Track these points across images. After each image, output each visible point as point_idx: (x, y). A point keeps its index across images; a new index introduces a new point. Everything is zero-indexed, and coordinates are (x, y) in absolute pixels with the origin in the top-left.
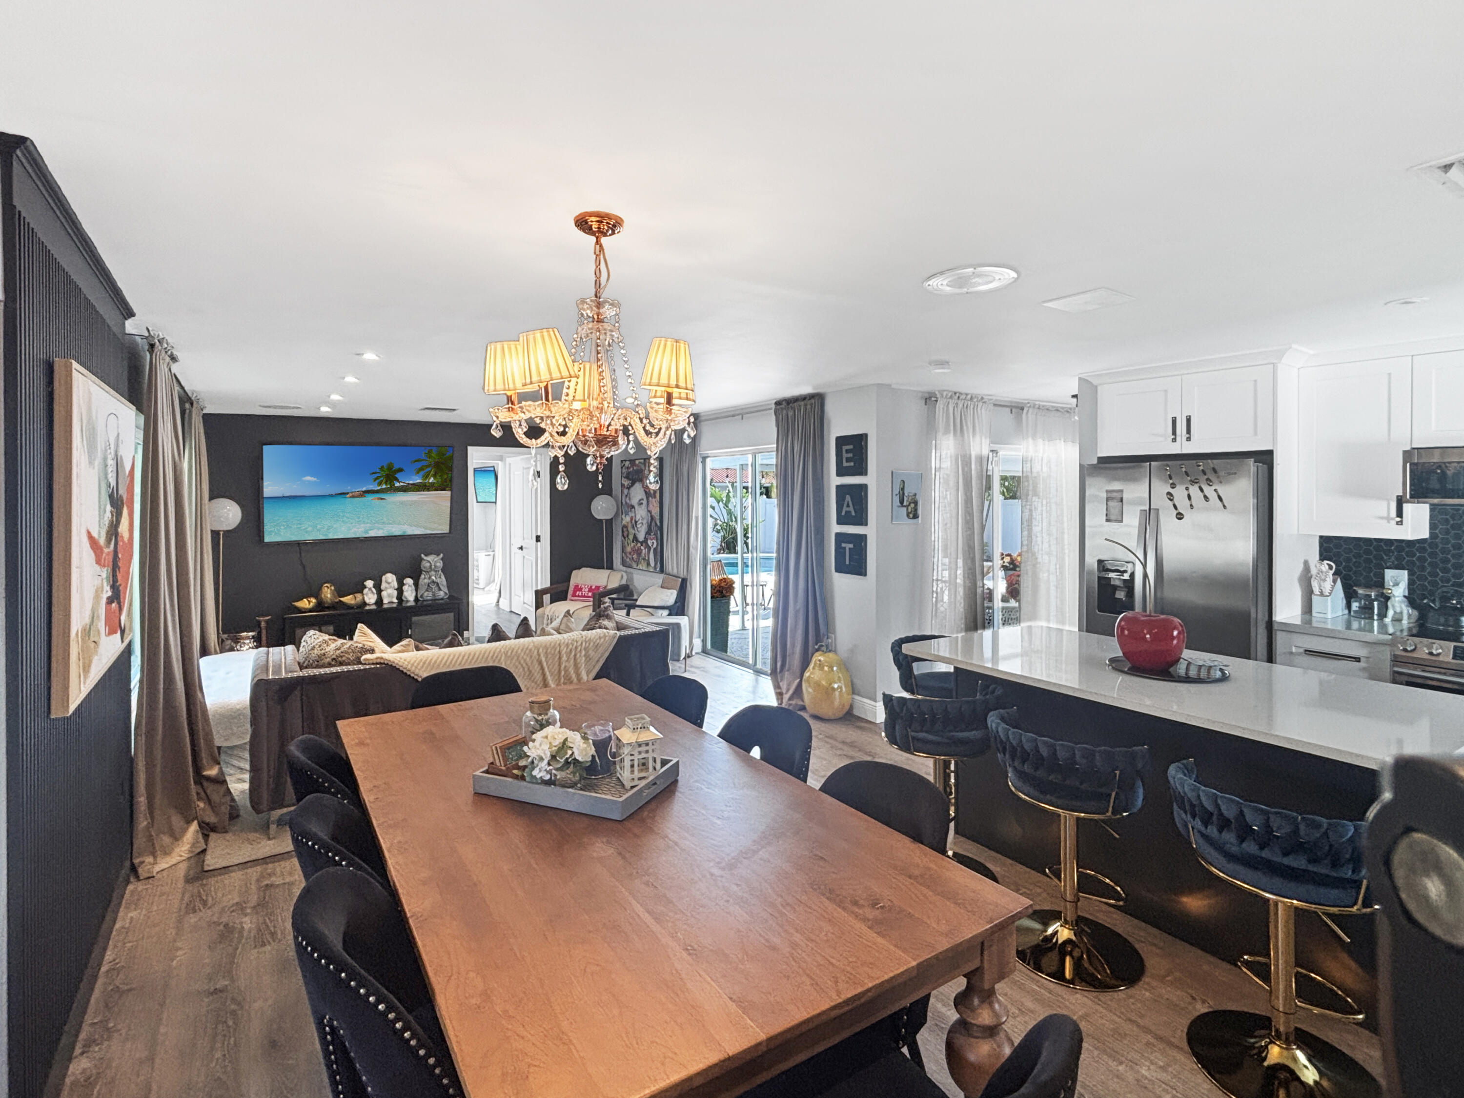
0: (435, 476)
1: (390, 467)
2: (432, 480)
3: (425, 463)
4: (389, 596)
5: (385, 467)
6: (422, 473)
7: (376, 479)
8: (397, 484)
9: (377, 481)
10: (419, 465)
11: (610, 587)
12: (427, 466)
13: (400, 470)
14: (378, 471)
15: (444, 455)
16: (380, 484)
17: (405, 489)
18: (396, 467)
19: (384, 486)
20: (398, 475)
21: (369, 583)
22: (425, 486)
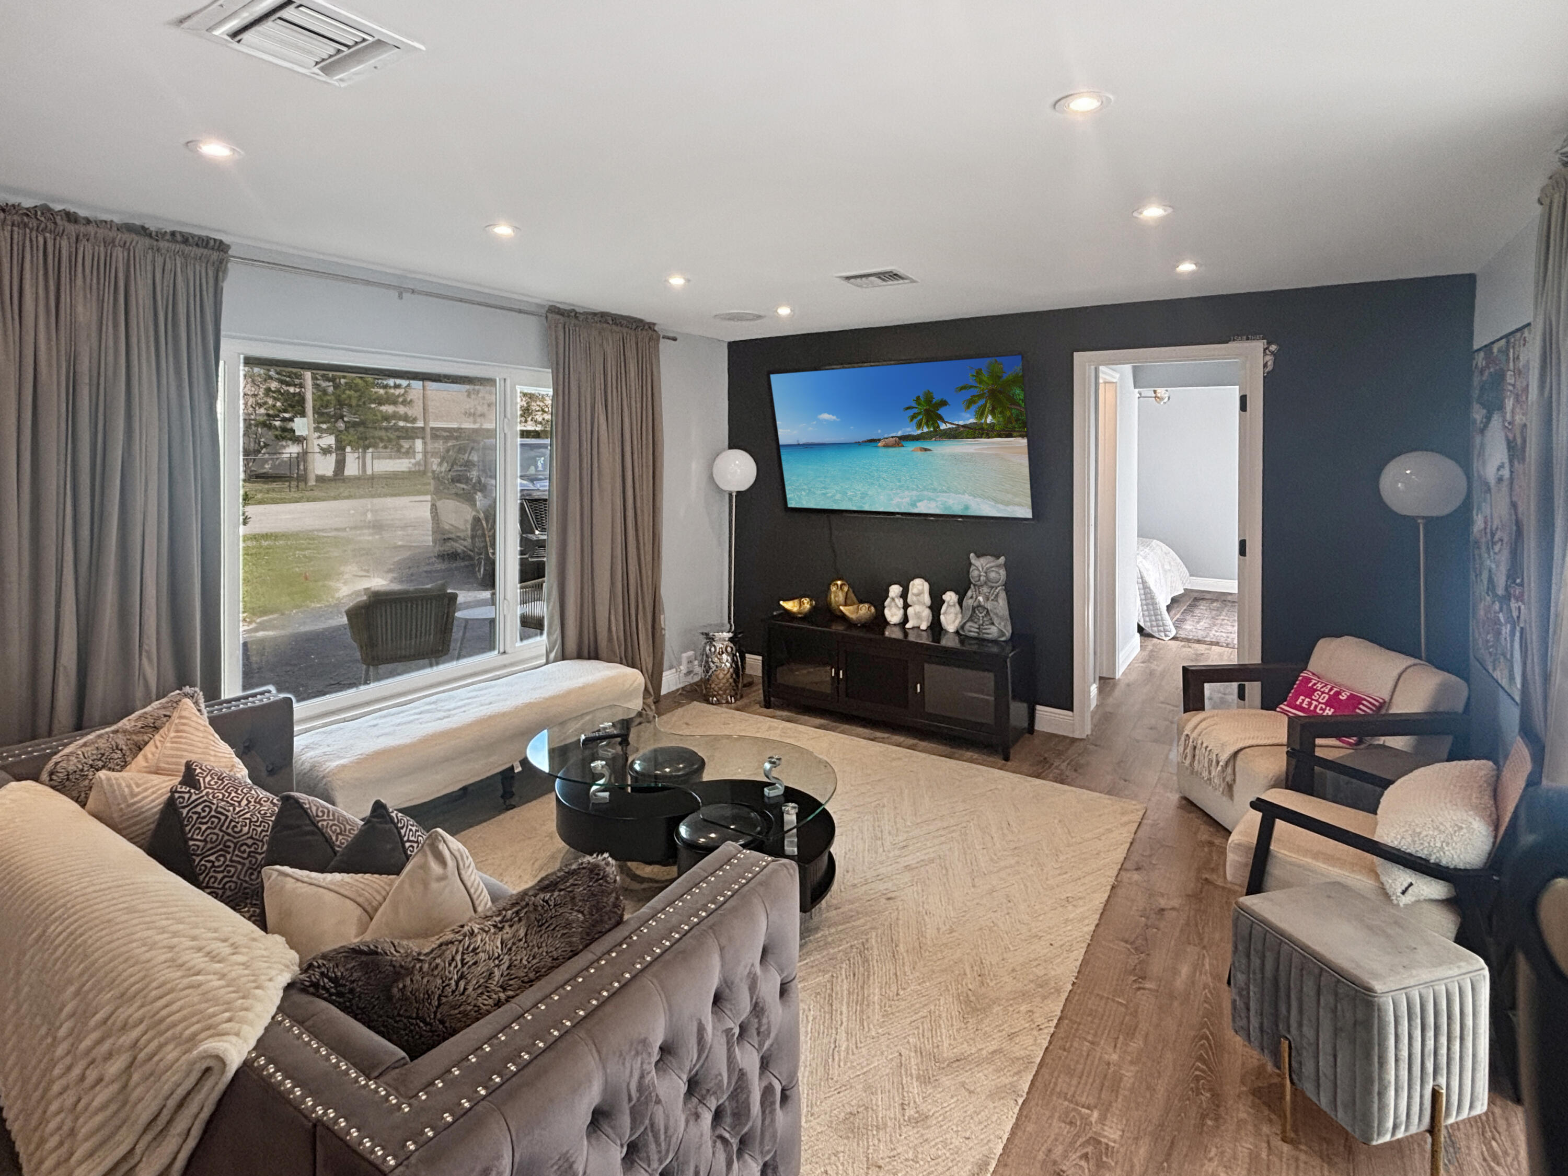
0: (992, 412)
1: (929, 399)
2: (989, 419)
3: (975, 392)
4: (918, 616)
5: (922, 399)
6: (974, 407)
7: (913, 418)
8: (943, 427)
9: (915, 421)
10: (967, 395)
11: (1399, 708)
12: (980, 396)
13: (943, 403)
14: (914, 405)
15: (1000, 377)
16: (919, 425)
17: (955, 434)
18: (937, 398)
19: (926, 430)
20: (942, 411)
21: (895, 590)
22: (982, 429)
